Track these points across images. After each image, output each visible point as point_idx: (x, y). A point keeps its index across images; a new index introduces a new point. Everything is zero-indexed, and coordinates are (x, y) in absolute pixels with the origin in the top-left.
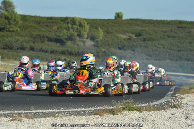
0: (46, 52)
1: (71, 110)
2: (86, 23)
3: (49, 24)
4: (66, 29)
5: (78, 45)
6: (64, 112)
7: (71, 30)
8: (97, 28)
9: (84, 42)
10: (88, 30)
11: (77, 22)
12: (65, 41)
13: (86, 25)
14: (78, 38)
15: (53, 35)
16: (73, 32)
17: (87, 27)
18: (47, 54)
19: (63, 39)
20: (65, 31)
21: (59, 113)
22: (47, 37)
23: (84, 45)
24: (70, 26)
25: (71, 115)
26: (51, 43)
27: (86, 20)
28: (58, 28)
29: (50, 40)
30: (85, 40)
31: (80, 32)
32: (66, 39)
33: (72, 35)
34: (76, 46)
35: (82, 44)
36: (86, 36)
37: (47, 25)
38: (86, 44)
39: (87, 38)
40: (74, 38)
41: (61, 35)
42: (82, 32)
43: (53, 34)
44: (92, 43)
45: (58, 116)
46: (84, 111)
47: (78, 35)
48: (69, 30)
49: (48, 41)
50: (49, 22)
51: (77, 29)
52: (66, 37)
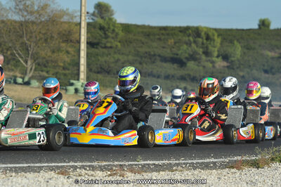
0: (158, 77)
1: (195, 161)
2: (216, 34)
3: (163, 37)
4: (187, 44)
5: (204, 67)
6: (186, 164)
7: (193, 45)
8: (231, 42)
9: (213, 62)
10: (218, 45)
11: (203, 34)
12: (184, 60)
13: (216, 37)
14: (204, 57)
15: (167, 53)
17: (218, 40)
18: (159, 80)
19: (182, 58)
20: (185, 47)
21: (177, 165)
22: (159, 56)
23: (214, 67)
24: (191, 39)
25: (195, 168)
26: (165, 65)
27: (216, 30)
28: (175, 43)
29: (164, 60)
30: (214, 59)
31: (207, 47)
32: (186, 58)
33: (195, 53)
34: (201, 68)
35: (211, 65)
36: (216, 54)
37: (160, 39)
38: (217, 65)
39: (218, 57)
40: (198, 56)
41: (180, 52)
42: (210, 48)
43: (169, 51)
44: (225, 64)
45: (176, 170)
46: (214, 163)
47: (204, 53)
48: (190, 44)
49: (162, 61)
50: (163, 34)
51: (203, 44)
52: (187, 55)
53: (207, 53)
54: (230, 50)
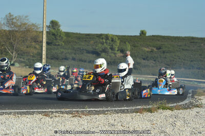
0: (85, 61)
1: (116, 109)
2: (117, 39)
3: (87, 40)
4: (101, 43)
5: (110, 56)
6: (112, 110)
7: (105, 44)
8: (125, 43)
9: (115, 54)
10: (118, 44)
11: (110, 38)
12: (100, 53)
13: (117, 40)
14: (110, 51)
15: (90, 48)
16: (107, 46)
17: (118, 42)
18: (86, 63)
19: (98, 51)
20: (100, 45)
21: (108, 111)
22: (86, 50)
24: (104, 41)
25: (118, 113)
26: (89, 55)
27: (116, 36)
28: (94, 43)
29: (88, 52)
30: (116, 52)
31: (112, 46)
32: (101, 51)
33: (106, 48)
34: (109, 57)
35: (114, 55)
36: (117, 49)
37: (86, 41)
38: (117, 55)
39: (118, 51)
40: (107, 50)
41: (97, 48)
42: (114, 46)
43: (91, 47)
44: (122, 55)
45: (107, 114)
46: (127, 110)
47: (110, 48)
48: (103, 44)
49: (87, 53)
50: (87, 38)
51: (110, 43)
52: (101, 50)
53: (112, 49)
54: (124, 47)
